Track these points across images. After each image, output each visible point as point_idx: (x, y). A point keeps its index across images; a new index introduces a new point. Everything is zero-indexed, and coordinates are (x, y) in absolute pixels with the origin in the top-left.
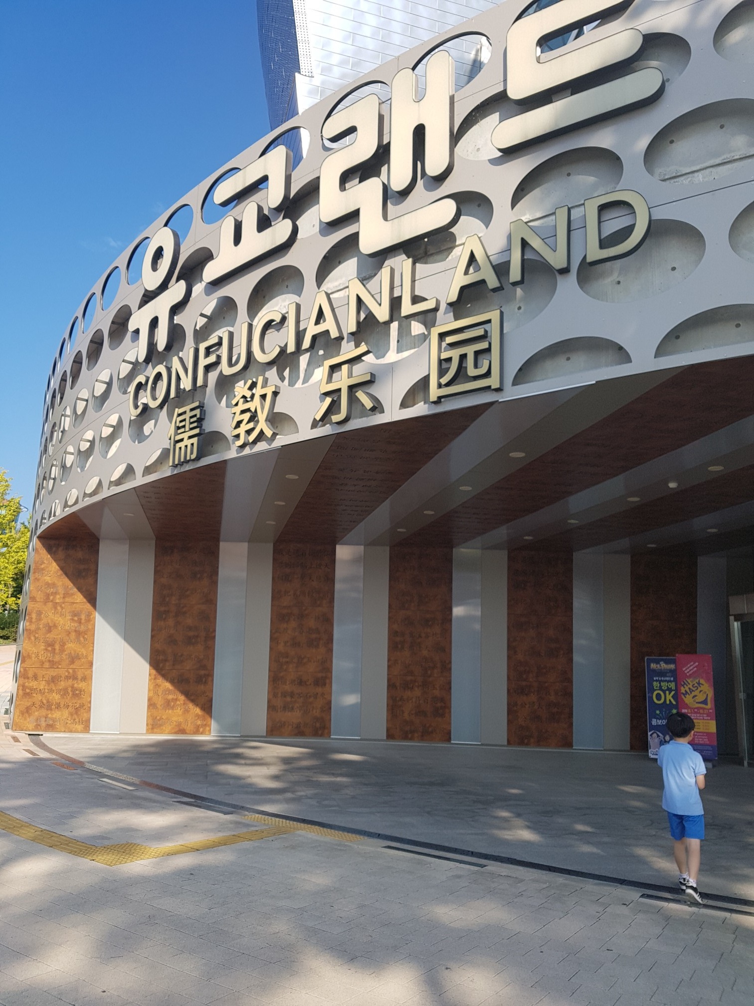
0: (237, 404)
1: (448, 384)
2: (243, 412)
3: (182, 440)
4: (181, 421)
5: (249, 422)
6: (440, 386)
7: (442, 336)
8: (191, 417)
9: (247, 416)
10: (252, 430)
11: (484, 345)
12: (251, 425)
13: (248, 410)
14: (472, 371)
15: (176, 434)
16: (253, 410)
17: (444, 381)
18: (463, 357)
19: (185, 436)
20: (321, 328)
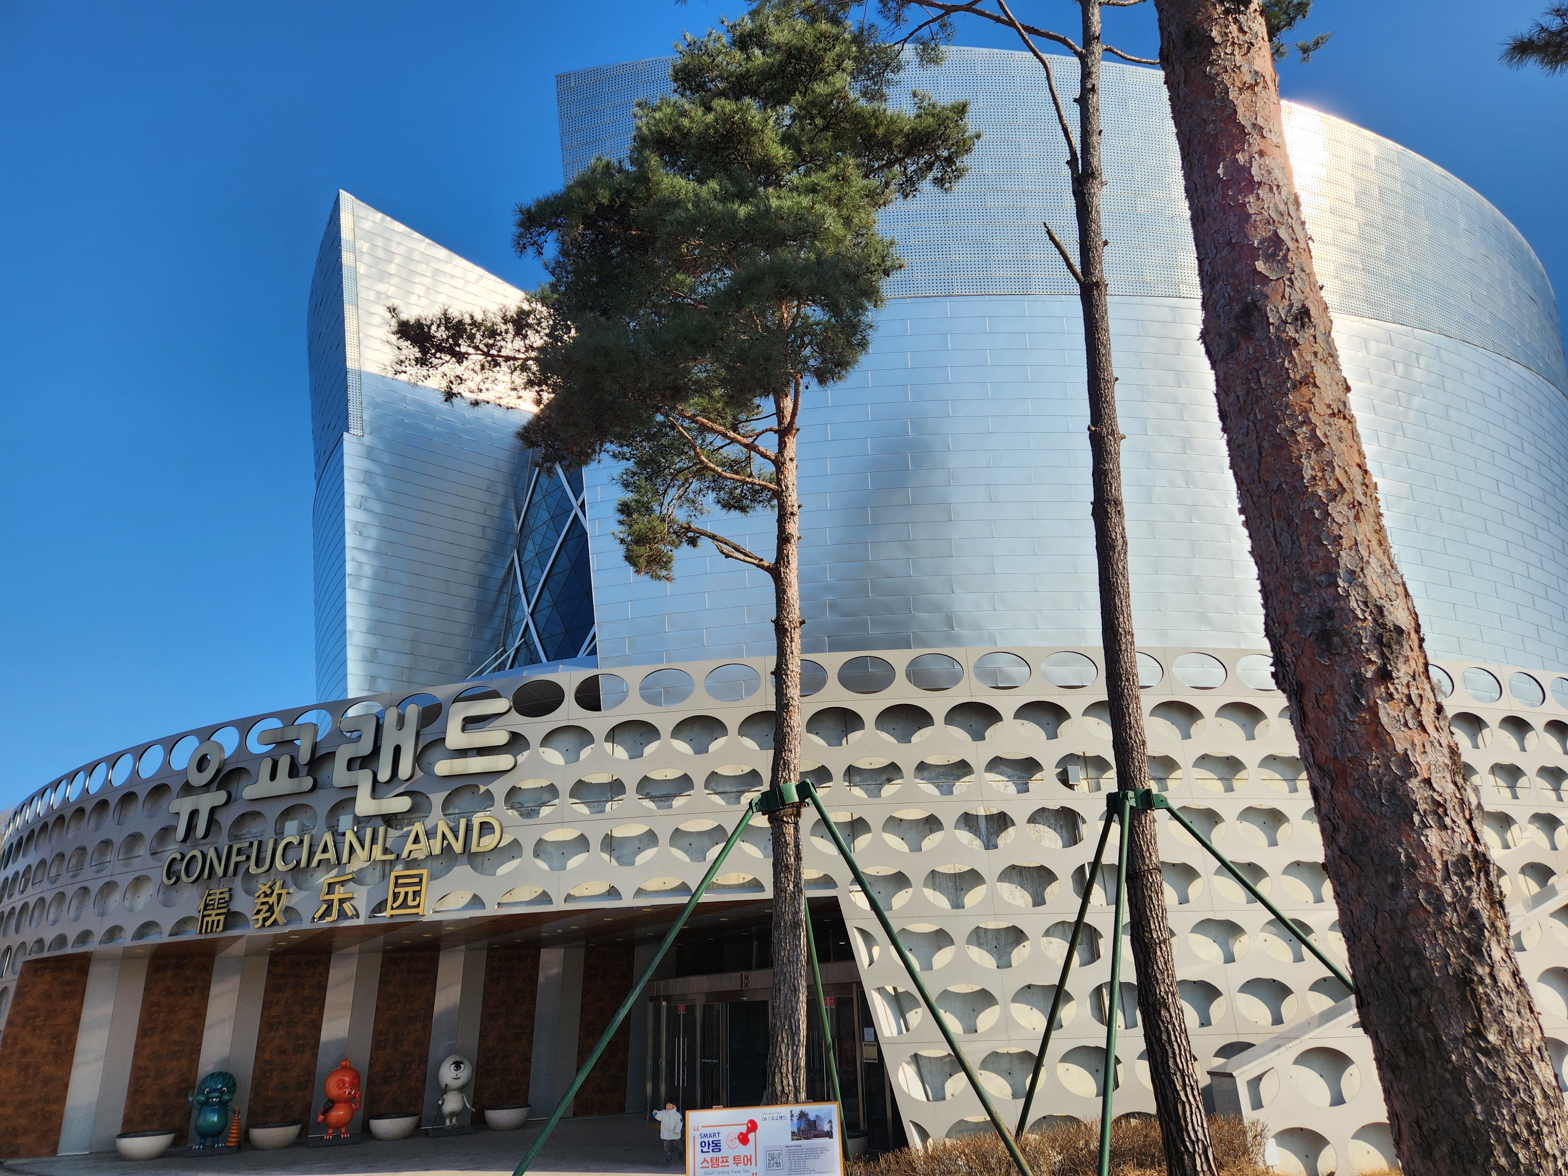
0: (259, 896)
1: (397, 908)
2: (263, 904)
3: (210, 915)
4: (211, 900)
5: (267, 912)
6: (392, 908)
7: (397, 878)
8: (220, 899)
9: (265, 907)
10: (269, 918)
11: (418, 888)
12: (268, 914)
13: (267, 903)
14: (410, 903)
15: (205, 909)
16: (271, 903)
17: (395, 906)
18: (407, 893)
19: (214, 912)
20: (325, 856)
